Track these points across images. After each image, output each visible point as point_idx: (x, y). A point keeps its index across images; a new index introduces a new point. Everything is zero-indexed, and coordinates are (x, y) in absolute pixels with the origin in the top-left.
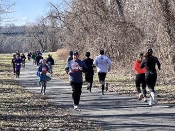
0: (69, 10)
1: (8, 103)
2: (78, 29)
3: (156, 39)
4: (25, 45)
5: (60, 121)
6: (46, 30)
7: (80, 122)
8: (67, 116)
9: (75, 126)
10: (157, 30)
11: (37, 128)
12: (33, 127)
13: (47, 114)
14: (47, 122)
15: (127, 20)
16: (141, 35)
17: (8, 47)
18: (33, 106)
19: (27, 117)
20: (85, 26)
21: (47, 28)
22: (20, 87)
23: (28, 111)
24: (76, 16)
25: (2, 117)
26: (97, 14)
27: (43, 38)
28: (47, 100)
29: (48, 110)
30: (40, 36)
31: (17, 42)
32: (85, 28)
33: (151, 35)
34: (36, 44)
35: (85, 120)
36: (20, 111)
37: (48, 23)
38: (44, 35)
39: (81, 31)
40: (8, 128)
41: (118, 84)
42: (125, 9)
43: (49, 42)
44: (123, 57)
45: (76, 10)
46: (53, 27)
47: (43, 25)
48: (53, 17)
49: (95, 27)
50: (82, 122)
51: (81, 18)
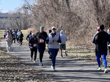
0: (36, 4)
2: (41, 15)
3: (90, 23)
4: (8, 25)
5: (28, 73)
6: (21, 16)
7: (40, 75)
8: (32, 70)
9: (37, 77)
10: (90, 18)
11: (13, 77)
12: (10, 77)
13: (20, 69)
14: (19, 74)
15: (72, 11)
16: (81, 20)
18: (11, 64)
19: (7, 71)
21: (21, 14)
22: (3, 52)
23: (8, 66)
24: (40, 8)
26: (53, 7)
27: (19, 21)
28: (20, 60)
29: (20, 67)
30: (17, 19)
32: (45, 15)
33: (87, 21)
34: (14, 24)
35: (43, 73)
36: (2, 67)
37: (22, 12)
38: (19, 19)
39: (43, 17)
42: (71, 4)
43: (22, 23)
44: (69, 34)
45: (40, 4)
46: (25, 14)
47: (19, 13)
48: (26, 8)
49: (52, 15)
50: (41, 75)
51: (43, 9)
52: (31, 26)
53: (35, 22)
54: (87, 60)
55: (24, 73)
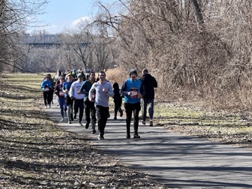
0: (126, 13)
1: (32, 144)
2: (137, 40)
3: (250, 58)
4: (62, 62)
5: (106, 173)
6: (91, 40)
7: (134, 176)
8: (116, 166)
9: (127, 181)
10: (251, 45)
11: (72, 182)
12: (66, 181)
13: (87, 162)
14: (87, 174)
15: (208, 30)
16: (228, 52)
17: (36, 63)
18: (67, 151)
19: (58, 166)
20: (148, 37)
21: (93, 38)
22: (51, 122)
23: (60, 156)
24: (135, 22)
25: (23, 165)
26: (165, 20)
27: (87, 53)
28: (88, 142)
29: (89, 157)
30: (83, 49)
31: (49, 57)
32: (147, 40)
33: (243, 52)
34: (76, 60)
35: (141, 172)
36: (48, 157)
37: (95, 31)
38: (88, 48)
39: (141, 44)
40: (30, 180)
41: (192, 123)
42: (206, 13)
43: (95, 58)
44: (201, 83)
45: (135, 13)
46: (102, 37)
47: (87, 33)
48: (103, 23)
49: (162, 39)
50: (137, 176)
51: (142, 25)
52: (114, 63)
53: (123, 54)
54: (243, 143)
55: (98, 173)
